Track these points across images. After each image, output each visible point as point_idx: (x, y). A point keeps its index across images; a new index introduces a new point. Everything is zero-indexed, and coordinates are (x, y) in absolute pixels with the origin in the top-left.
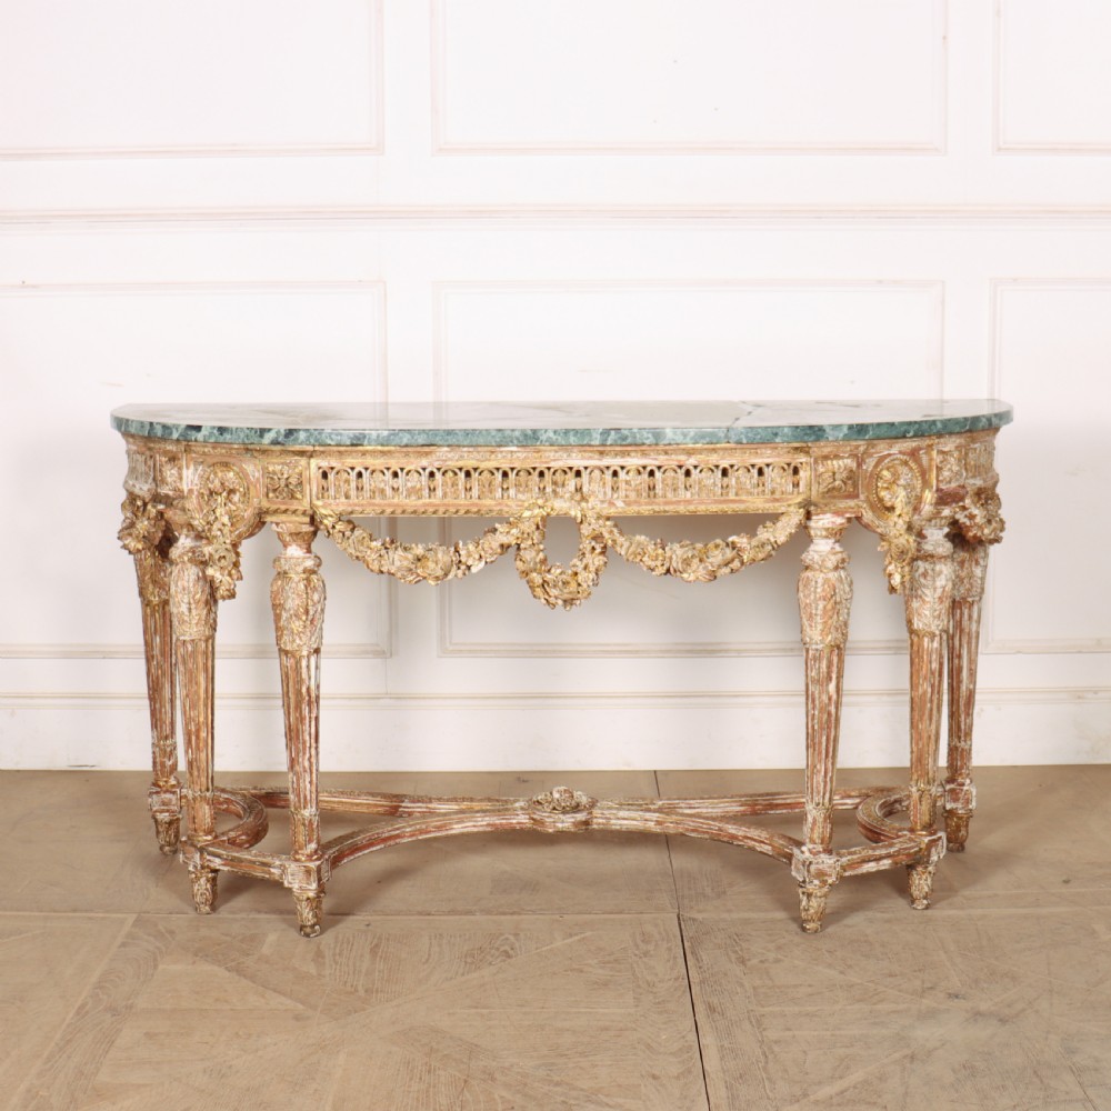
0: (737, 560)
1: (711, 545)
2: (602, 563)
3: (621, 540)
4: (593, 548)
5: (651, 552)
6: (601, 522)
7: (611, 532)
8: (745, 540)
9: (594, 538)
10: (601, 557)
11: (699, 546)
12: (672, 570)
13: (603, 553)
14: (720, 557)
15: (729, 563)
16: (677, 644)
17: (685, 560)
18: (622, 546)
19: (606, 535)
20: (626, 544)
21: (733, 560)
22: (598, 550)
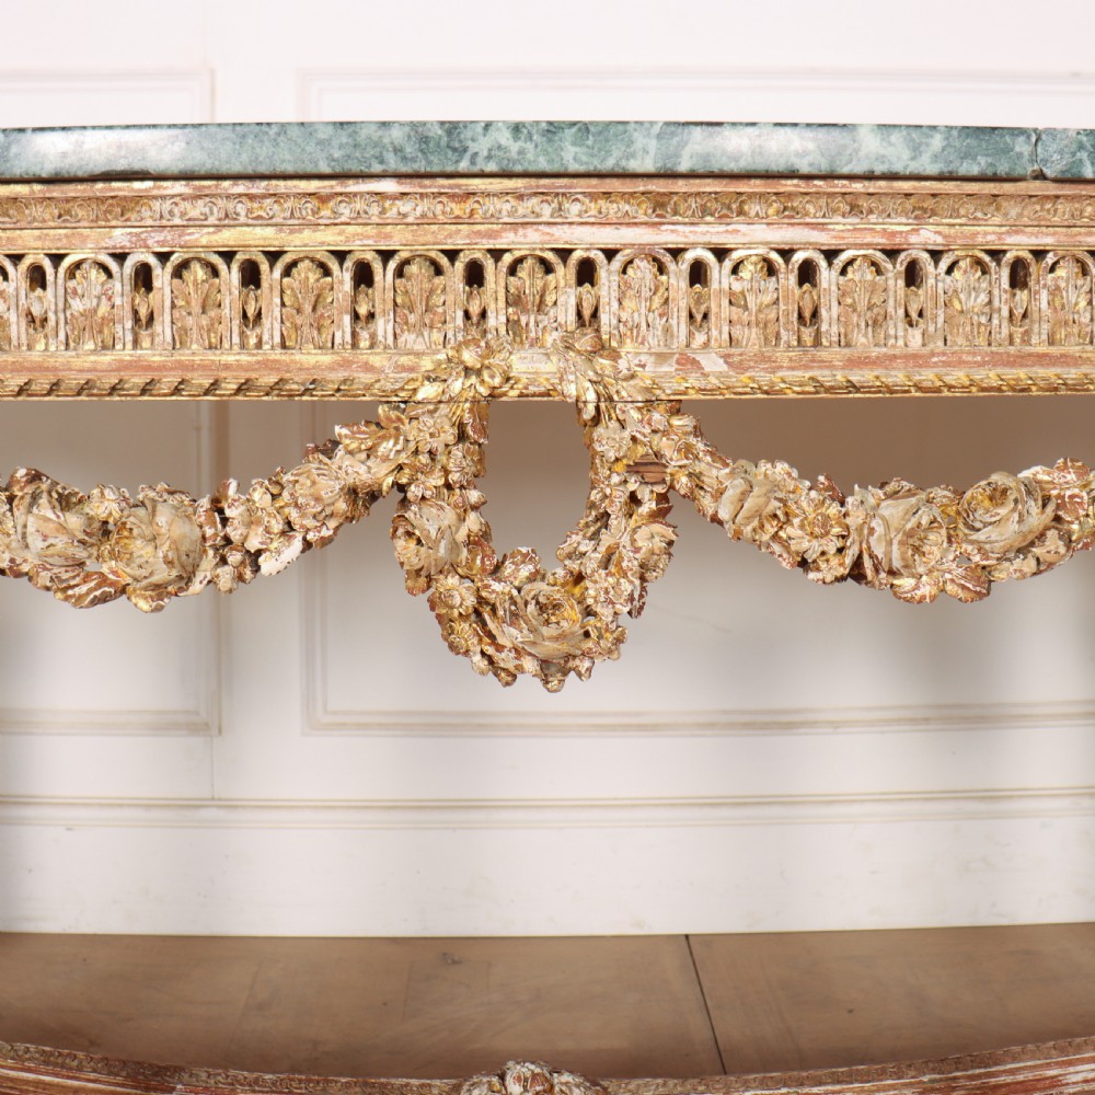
0: (1052, 534)
1: (978, 492)
2: (659, 544)
3: (714, 473)
4: (634, 499)
5: (809, 510)
6: (658, 417)
7: (687, 450)
8: (1071, 477)
9: (636, 468)
10: (657, 528)
11: (941, 493)
12: (868, 564)
13: (659, 515)
14: (1013, 526)
15: (1032, 544)
16: (725, 712)
17: (910, 534)
18: (719, 494)
19: (674, 460)
20: (734, 488)
21: (1042, 536)
22: (649, 506)
